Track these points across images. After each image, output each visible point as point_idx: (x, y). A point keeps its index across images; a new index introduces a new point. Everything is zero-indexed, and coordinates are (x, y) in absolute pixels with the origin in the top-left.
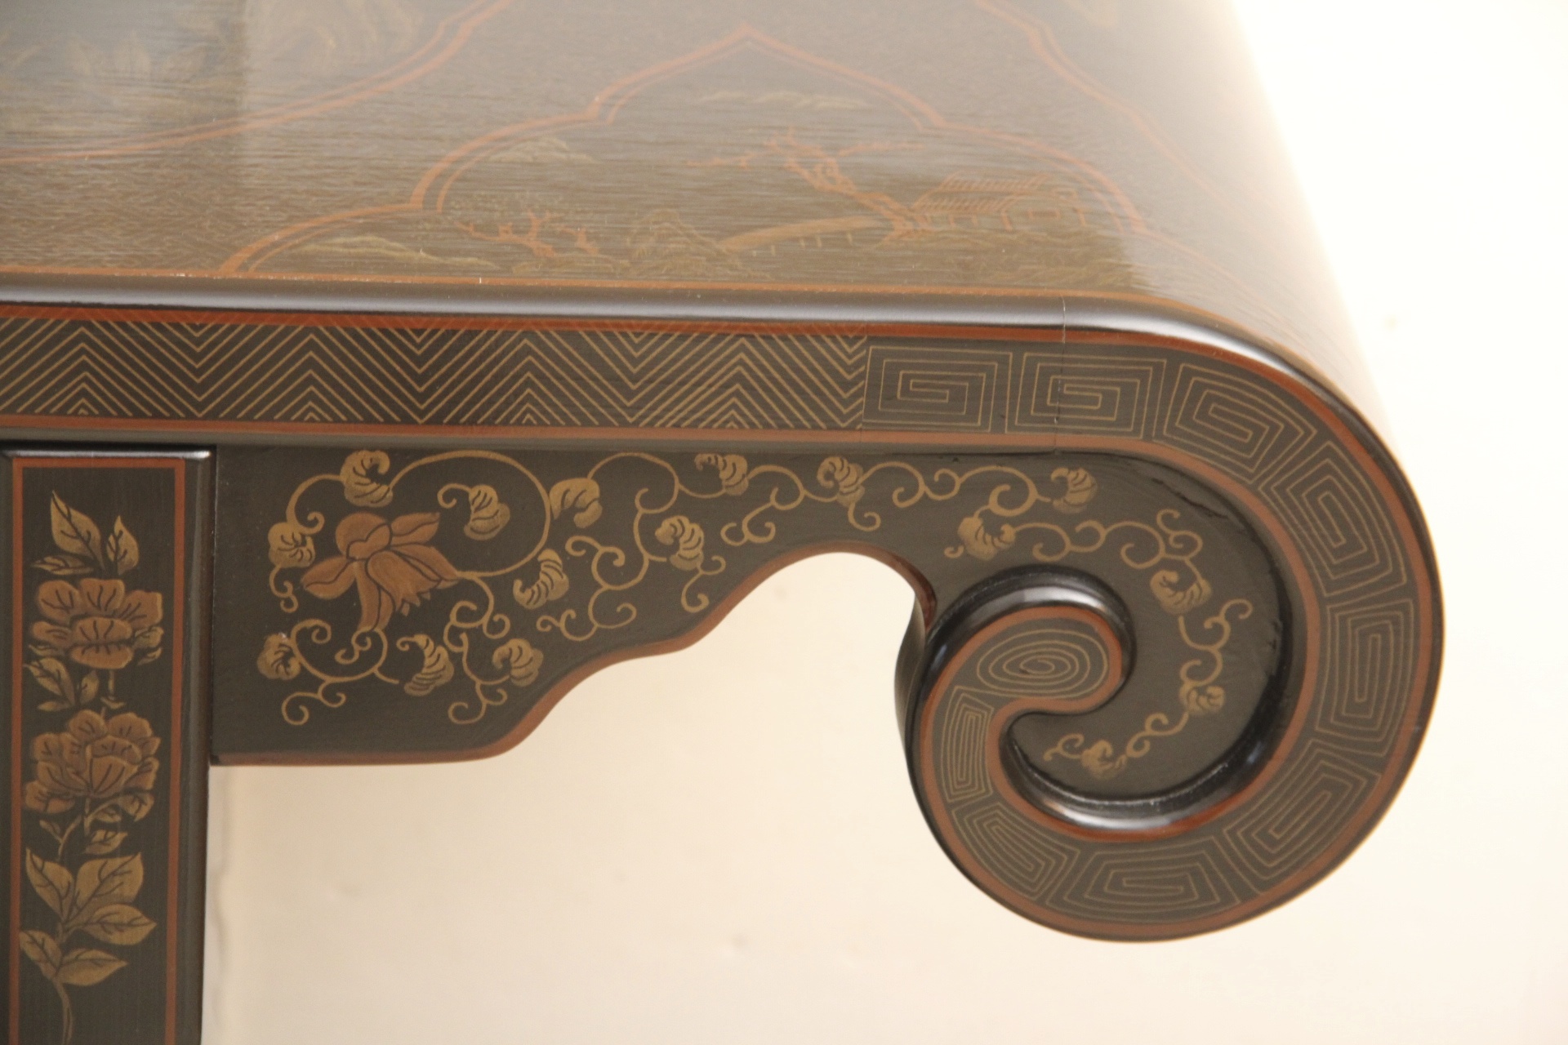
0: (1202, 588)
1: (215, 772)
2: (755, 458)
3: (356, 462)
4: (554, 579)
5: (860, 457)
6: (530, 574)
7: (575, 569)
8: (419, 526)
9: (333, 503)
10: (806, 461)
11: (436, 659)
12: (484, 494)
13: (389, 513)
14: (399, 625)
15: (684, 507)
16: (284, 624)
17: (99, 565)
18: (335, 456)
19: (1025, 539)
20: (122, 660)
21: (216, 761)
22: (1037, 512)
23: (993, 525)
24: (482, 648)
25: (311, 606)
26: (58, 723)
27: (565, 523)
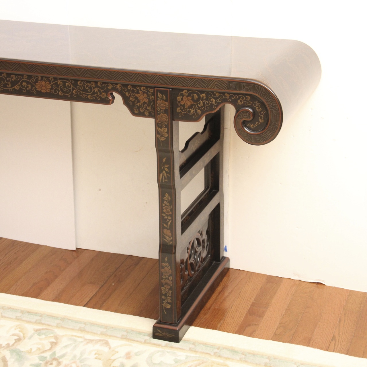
0: (261, 109)
1: (173, 122)
2: (219, 93)
3: (184, 91)
4: (202, 104)
5: (229, 93)
6: (200, 103)
7: (204, 103)
8: (190, 98)
9: (182, 95)
10: (224, 93)
11: (192, 111)
12: (195, 95)
13: (187, 96)
14: (189, 108)
15: (213, 98)
16: (179, 107)
17: (162, 99)
18: (183, 90)
19: (244, 103)
20: (164, 109)
21: (174, 120)
22: (245, 100)
23: (241, 101)
24: (196, 110)
25: (181, 105)
26: (159, 114)
27: (203, 99)
